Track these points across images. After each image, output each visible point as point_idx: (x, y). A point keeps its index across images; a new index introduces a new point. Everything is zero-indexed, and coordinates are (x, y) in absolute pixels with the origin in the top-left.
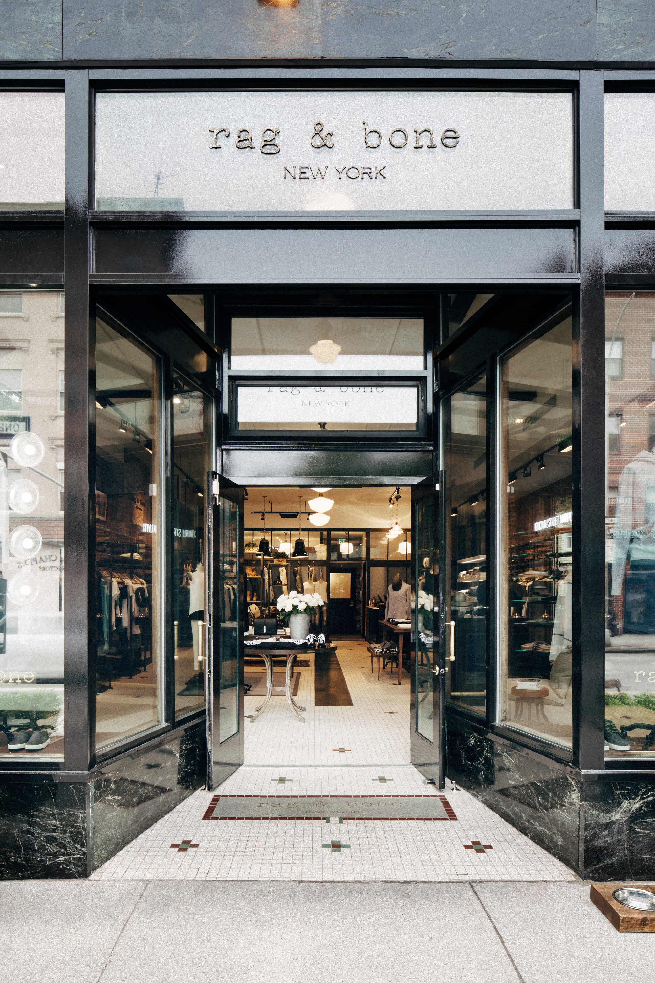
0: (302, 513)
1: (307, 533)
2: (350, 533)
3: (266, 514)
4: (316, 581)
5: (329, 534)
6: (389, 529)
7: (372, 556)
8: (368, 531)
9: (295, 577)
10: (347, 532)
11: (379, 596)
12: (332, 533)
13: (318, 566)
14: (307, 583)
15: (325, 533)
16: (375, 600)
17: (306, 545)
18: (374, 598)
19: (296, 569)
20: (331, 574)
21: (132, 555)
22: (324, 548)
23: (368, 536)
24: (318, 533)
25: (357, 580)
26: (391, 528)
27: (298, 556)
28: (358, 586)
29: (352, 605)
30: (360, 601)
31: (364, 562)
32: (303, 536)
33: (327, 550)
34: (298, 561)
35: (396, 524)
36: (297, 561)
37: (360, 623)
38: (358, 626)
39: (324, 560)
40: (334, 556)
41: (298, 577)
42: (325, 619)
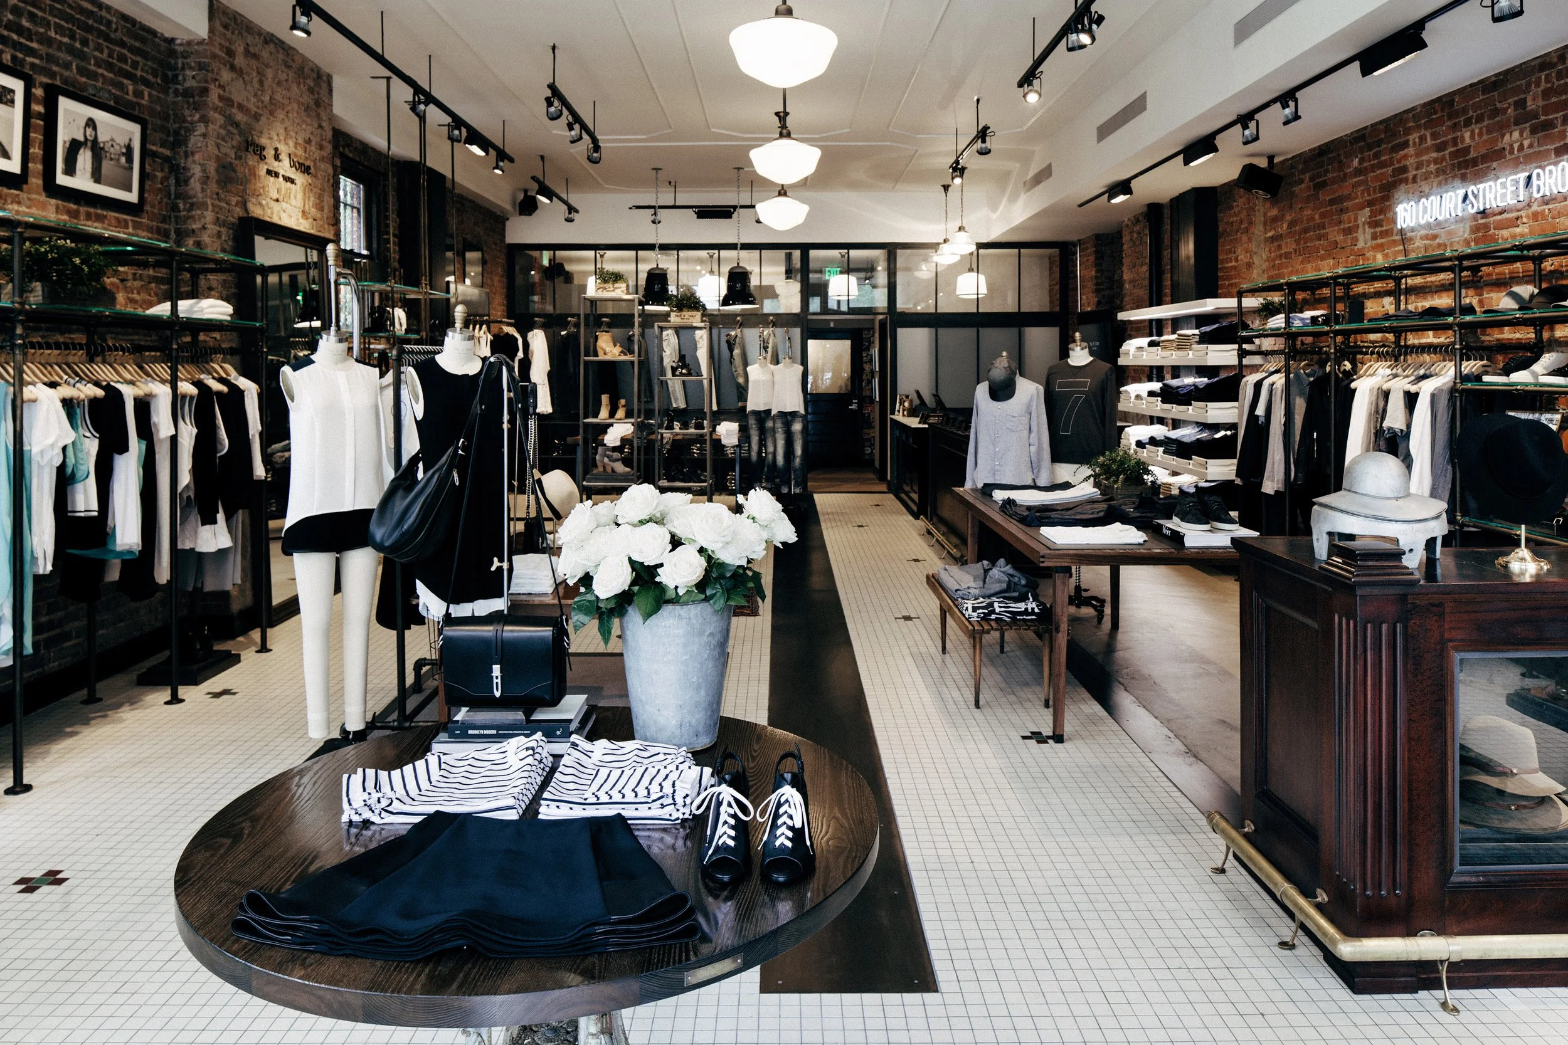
0: (742, 207)
1: (756, 253)
2: (854, 253)
3: (660, 211)
4: (777, 363)
5: (805, 258)
6: (938, 244)
7: (901, 305)
8: (891, 249)
9: (731, 350)
10: (844, 251)
11: (918, 392)
12: (813, 253)
13: (782, 326)
14: (756, 366)
15: (797, 254)
16: (911, 402)
17: (754, 281)
18: (907, 397)
19: (733, 333)
20: (810, 342)
21: (174, 308)
22: (795, 287)
23: (891, 259)
24: (781, 254)
25: (864, 355)
26: (945, 241)
27: (734, 304)
28: (867, 367)
29: (854, 407)
30: (872, 401)
31: (881, 317)
32: (749, 261)
33: (802, 291)
34: (738, 315)
35: (961, 229)
36: (734, 315)
37: (872, 445)
38: (868, 450)
39: (795, 314)
40: (815, 305)
41: (737, 352)
42: (798, 451)
